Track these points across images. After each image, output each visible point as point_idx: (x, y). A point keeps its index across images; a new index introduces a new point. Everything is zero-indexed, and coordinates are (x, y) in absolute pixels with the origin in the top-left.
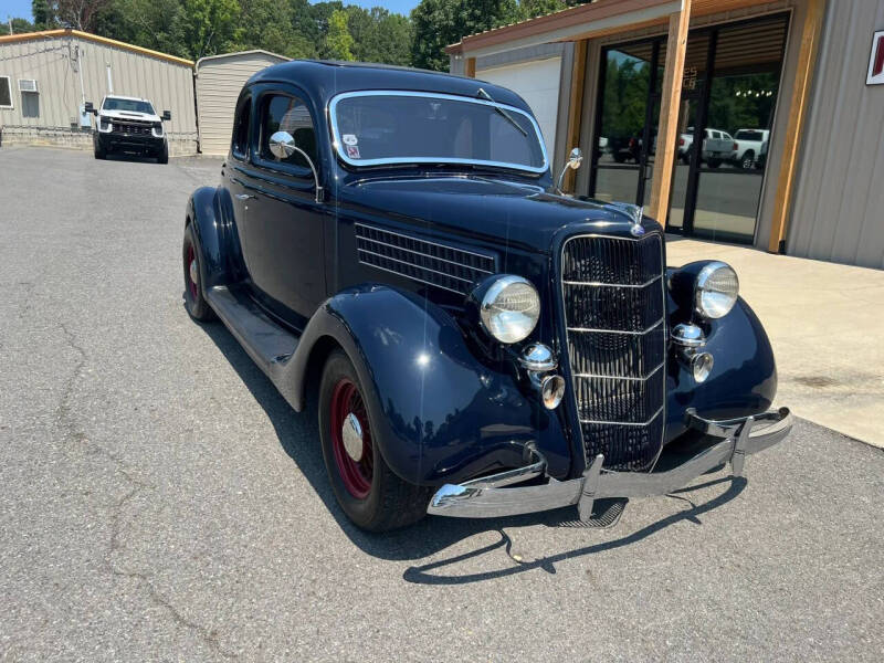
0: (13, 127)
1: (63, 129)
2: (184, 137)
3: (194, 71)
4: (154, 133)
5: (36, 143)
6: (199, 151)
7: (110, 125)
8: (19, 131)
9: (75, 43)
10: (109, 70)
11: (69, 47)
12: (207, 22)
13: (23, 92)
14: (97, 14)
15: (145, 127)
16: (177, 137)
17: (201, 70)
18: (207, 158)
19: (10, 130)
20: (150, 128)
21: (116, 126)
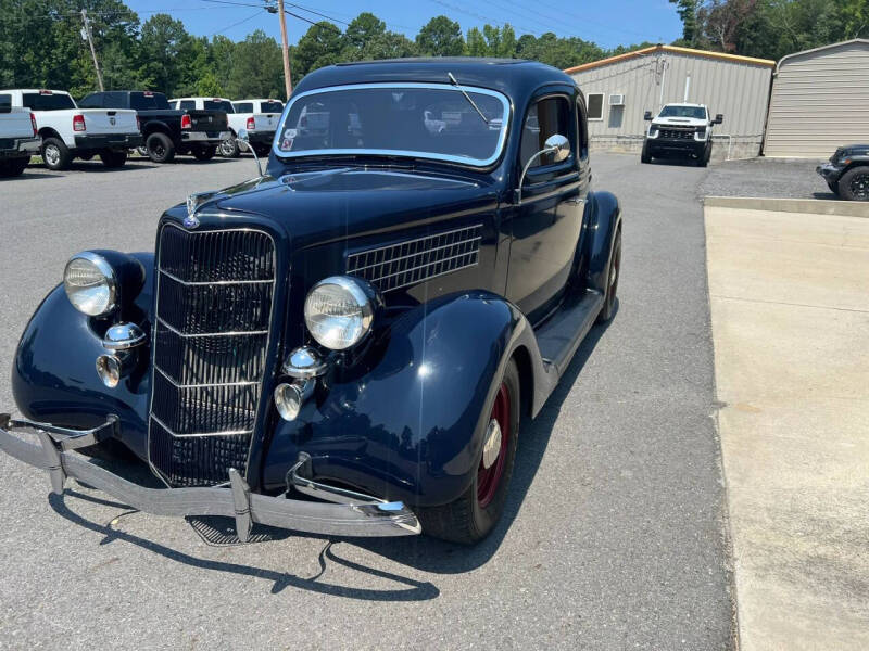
0: (600, 136)
1: (637, 137)
2: (749, 140)
3: (774, 70)
4: (697, 138)
5: (614, 149)
6: (761, 154)
7: (657, 132)
8: (603, 139)
9: (663, 57)
10: (688, 79)
11: (657, 62)
12: (858, 14)
13: (613, 106)
14: (741, 25)
15: (688, 132)
16: (740, 140)
17: (783, 69)
18: (766, 161)
19: (596, 139)
20: (693, 132)
21: (662, 132)
